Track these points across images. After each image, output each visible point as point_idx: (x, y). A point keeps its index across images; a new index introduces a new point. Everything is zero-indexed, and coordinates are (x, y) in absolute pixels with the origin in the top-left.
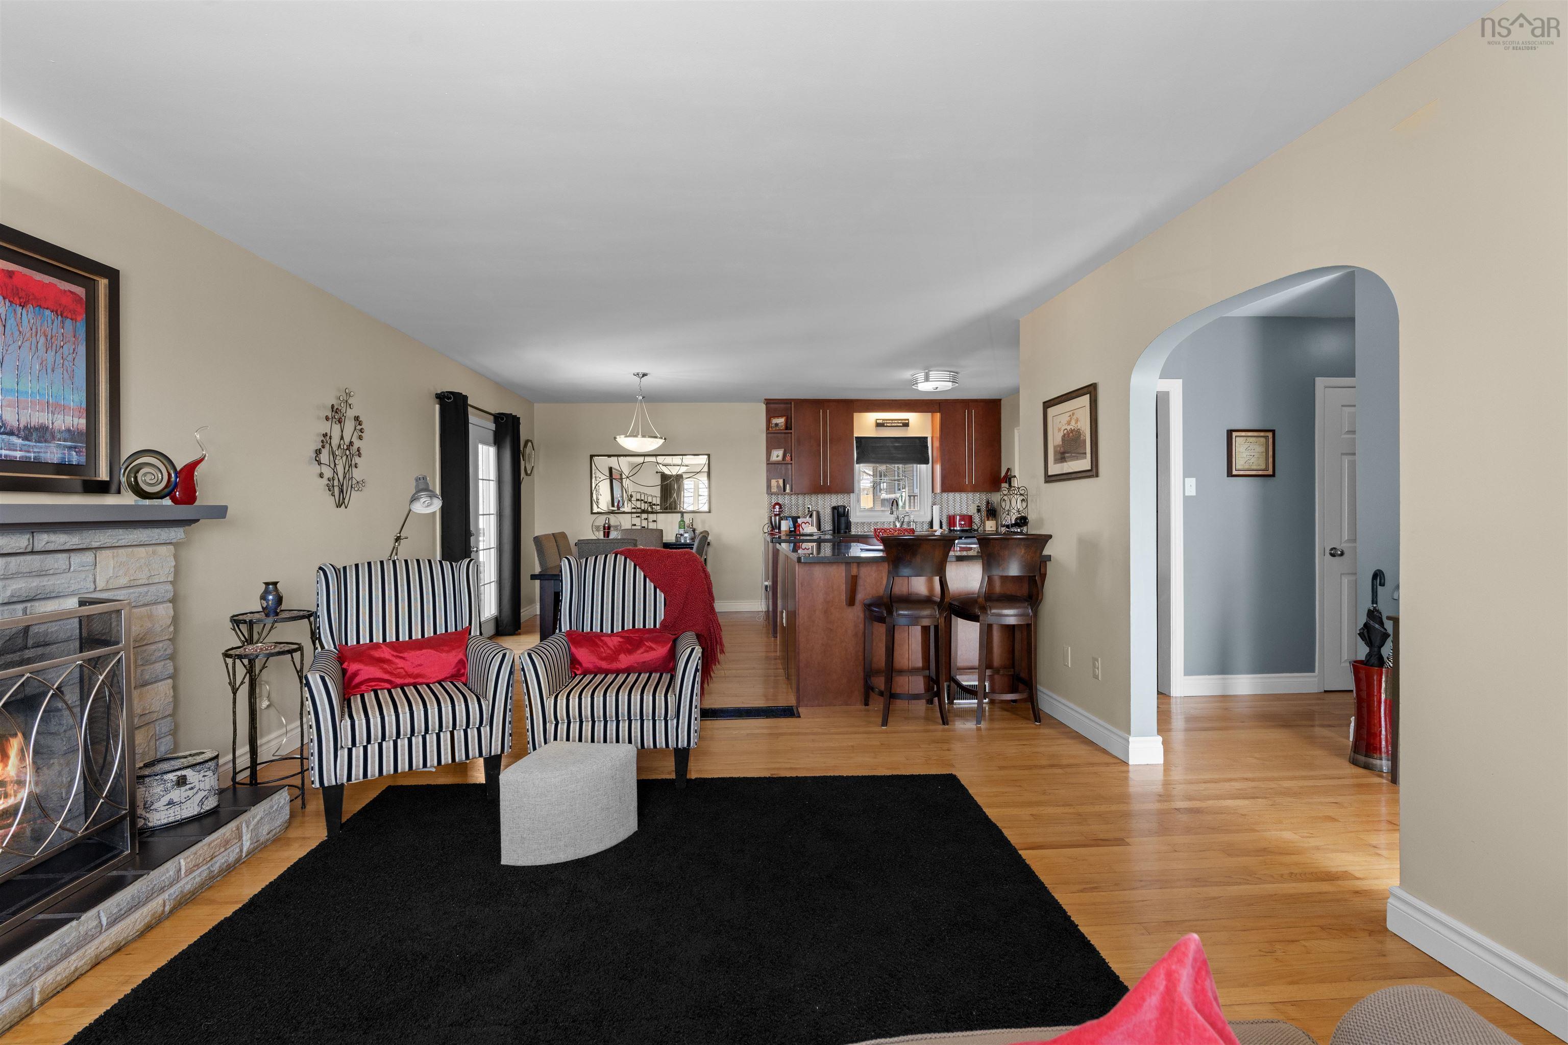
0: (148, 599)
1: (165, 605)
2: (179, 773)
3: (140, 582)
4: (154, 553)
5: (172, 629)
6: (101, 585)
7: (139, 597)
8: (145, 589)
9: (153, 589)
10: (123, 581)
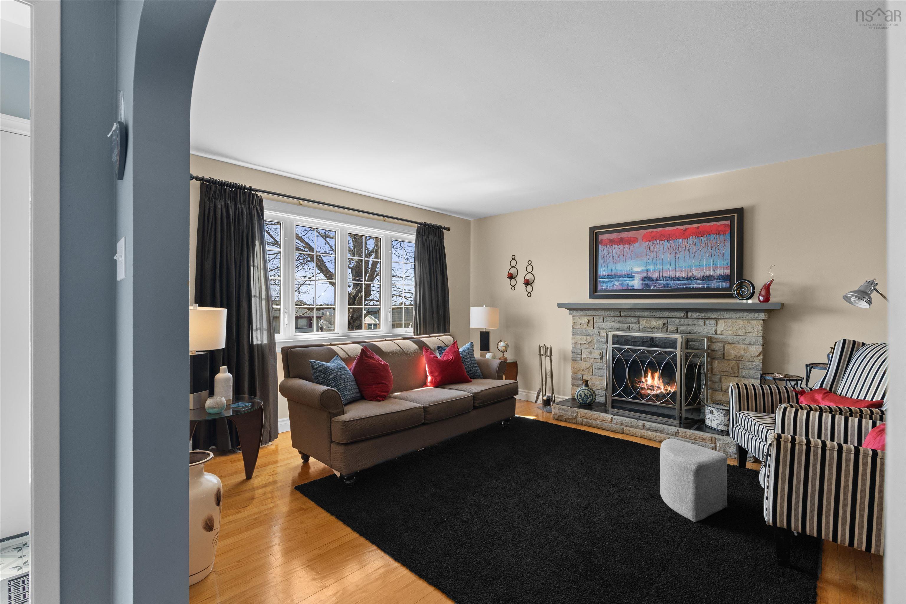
0: (745, 342)
1: (757, 347)
2: (712, 408)
3: (740, 334)
4: (748, 323)
5: (761, 357)
6: (719, 332)
7: (739, 340)
8: (744, 337)
9: (749, 338)
10: (730, 332)
